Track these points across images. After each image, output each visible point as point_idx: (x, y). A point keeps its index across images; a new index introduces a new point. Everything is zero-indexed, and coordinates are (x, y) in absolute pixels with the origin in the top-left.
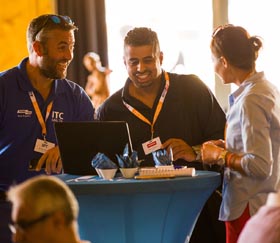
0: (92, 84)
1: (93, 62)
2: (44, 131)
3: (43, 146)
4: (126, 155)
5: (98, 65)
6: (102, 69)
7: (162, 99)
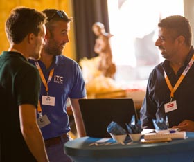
0: (99, 45)
1: (99, 29)
2: (47, 89)
3: (47, 99)
4: (133, 123)
5: (103, 31)
6: (106, 34)
7: (184, 73)
